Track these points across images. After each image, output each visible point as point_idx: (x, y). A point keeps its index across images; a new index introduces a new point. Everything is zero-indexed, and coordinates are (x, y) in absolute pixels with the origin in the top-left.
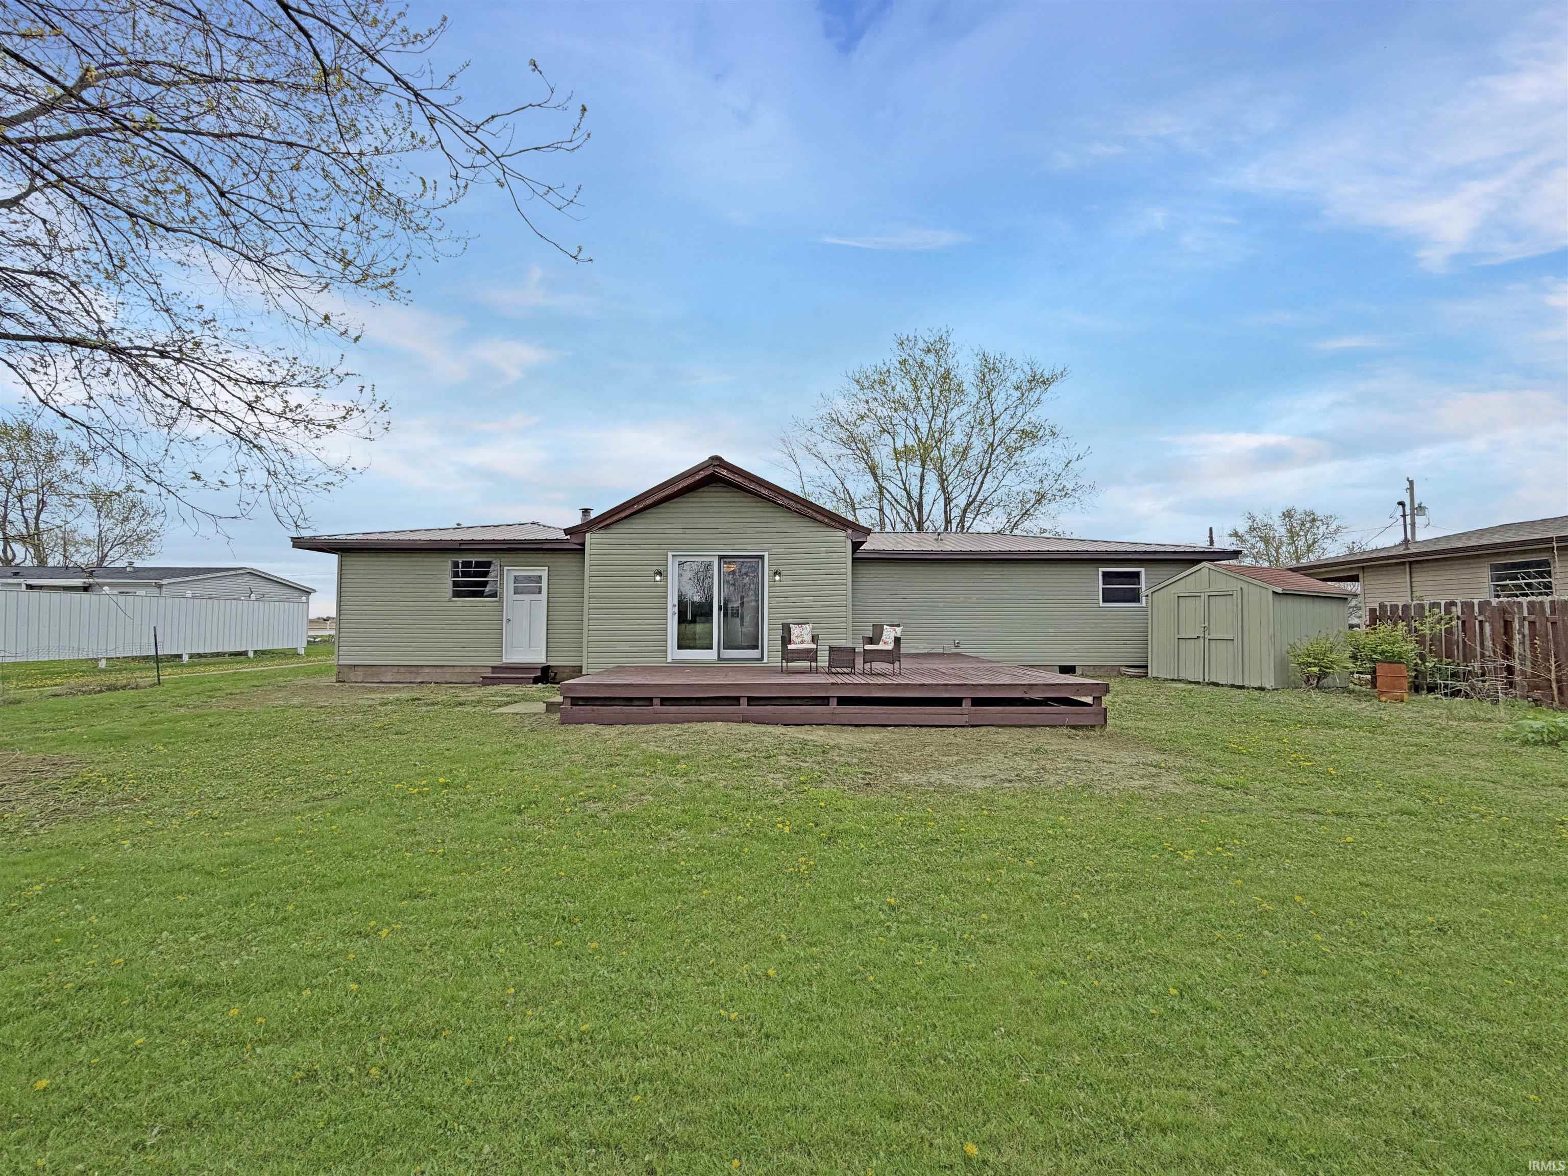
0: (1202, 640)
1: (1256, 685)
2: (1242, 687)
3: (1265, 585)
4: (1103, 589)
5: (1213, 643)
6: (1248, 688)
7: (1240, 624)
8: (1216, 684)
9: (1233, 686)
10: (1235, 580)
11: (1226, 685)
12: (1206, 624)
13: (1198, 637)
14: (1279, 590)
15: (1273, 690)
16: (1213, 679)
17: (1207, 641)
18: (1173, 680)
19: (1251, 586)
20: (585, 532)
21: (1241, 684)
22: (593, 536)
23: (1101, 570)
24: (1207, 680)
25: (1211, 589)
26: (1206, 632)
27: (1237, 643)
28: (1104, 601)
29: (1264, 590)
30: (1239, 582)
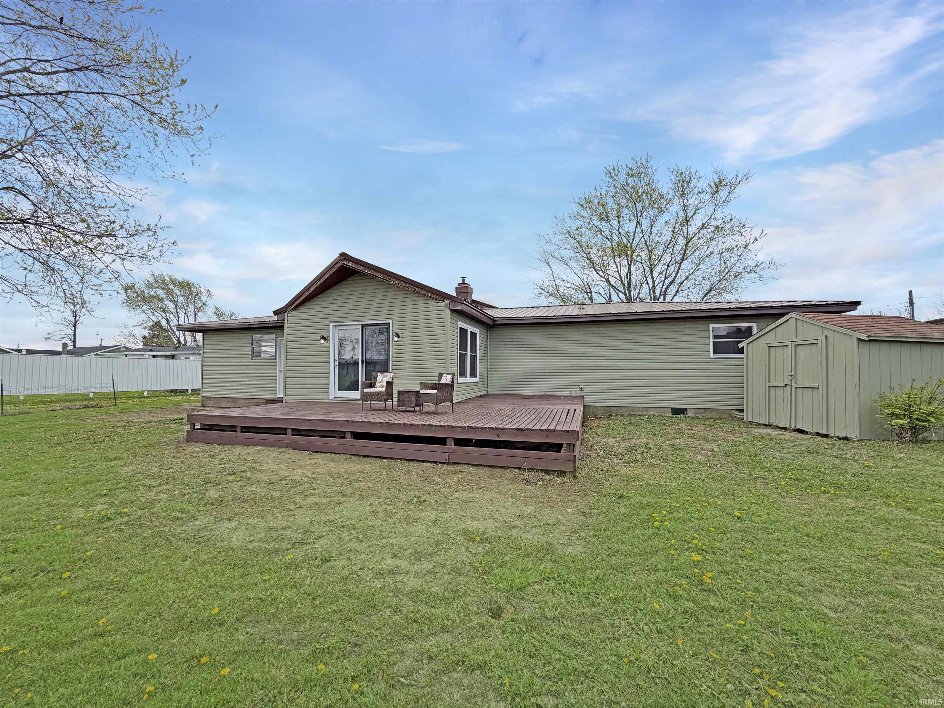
0: (789, 388)
1: (841, 435)
2: (826, 436)
3: (849, 332)
4: (714, 342)
5: (799, 391)
6: (832, 437)
7: (824, 372)
8: (801, 431)
9: (818, 434)
10: (821, 329)
11: (811, 433)
12: (793, 373)
13: (786, 385)
14: (864, 337)
15: (858, 441)
16: (800, 427)
17: (793, 389)
18: (764, 425)
19: (835, 333)
20: (285, 313)
21: (825, 433)
22: (289, 315)
23: (711, 326)
24: (793, 427)
25: (799, 338)
26: (793, 381)
27: (822, 391)
28: (715, 353)
29: (848, 338)
30: (825, 330)
